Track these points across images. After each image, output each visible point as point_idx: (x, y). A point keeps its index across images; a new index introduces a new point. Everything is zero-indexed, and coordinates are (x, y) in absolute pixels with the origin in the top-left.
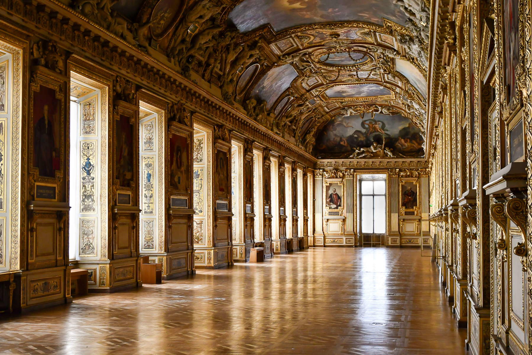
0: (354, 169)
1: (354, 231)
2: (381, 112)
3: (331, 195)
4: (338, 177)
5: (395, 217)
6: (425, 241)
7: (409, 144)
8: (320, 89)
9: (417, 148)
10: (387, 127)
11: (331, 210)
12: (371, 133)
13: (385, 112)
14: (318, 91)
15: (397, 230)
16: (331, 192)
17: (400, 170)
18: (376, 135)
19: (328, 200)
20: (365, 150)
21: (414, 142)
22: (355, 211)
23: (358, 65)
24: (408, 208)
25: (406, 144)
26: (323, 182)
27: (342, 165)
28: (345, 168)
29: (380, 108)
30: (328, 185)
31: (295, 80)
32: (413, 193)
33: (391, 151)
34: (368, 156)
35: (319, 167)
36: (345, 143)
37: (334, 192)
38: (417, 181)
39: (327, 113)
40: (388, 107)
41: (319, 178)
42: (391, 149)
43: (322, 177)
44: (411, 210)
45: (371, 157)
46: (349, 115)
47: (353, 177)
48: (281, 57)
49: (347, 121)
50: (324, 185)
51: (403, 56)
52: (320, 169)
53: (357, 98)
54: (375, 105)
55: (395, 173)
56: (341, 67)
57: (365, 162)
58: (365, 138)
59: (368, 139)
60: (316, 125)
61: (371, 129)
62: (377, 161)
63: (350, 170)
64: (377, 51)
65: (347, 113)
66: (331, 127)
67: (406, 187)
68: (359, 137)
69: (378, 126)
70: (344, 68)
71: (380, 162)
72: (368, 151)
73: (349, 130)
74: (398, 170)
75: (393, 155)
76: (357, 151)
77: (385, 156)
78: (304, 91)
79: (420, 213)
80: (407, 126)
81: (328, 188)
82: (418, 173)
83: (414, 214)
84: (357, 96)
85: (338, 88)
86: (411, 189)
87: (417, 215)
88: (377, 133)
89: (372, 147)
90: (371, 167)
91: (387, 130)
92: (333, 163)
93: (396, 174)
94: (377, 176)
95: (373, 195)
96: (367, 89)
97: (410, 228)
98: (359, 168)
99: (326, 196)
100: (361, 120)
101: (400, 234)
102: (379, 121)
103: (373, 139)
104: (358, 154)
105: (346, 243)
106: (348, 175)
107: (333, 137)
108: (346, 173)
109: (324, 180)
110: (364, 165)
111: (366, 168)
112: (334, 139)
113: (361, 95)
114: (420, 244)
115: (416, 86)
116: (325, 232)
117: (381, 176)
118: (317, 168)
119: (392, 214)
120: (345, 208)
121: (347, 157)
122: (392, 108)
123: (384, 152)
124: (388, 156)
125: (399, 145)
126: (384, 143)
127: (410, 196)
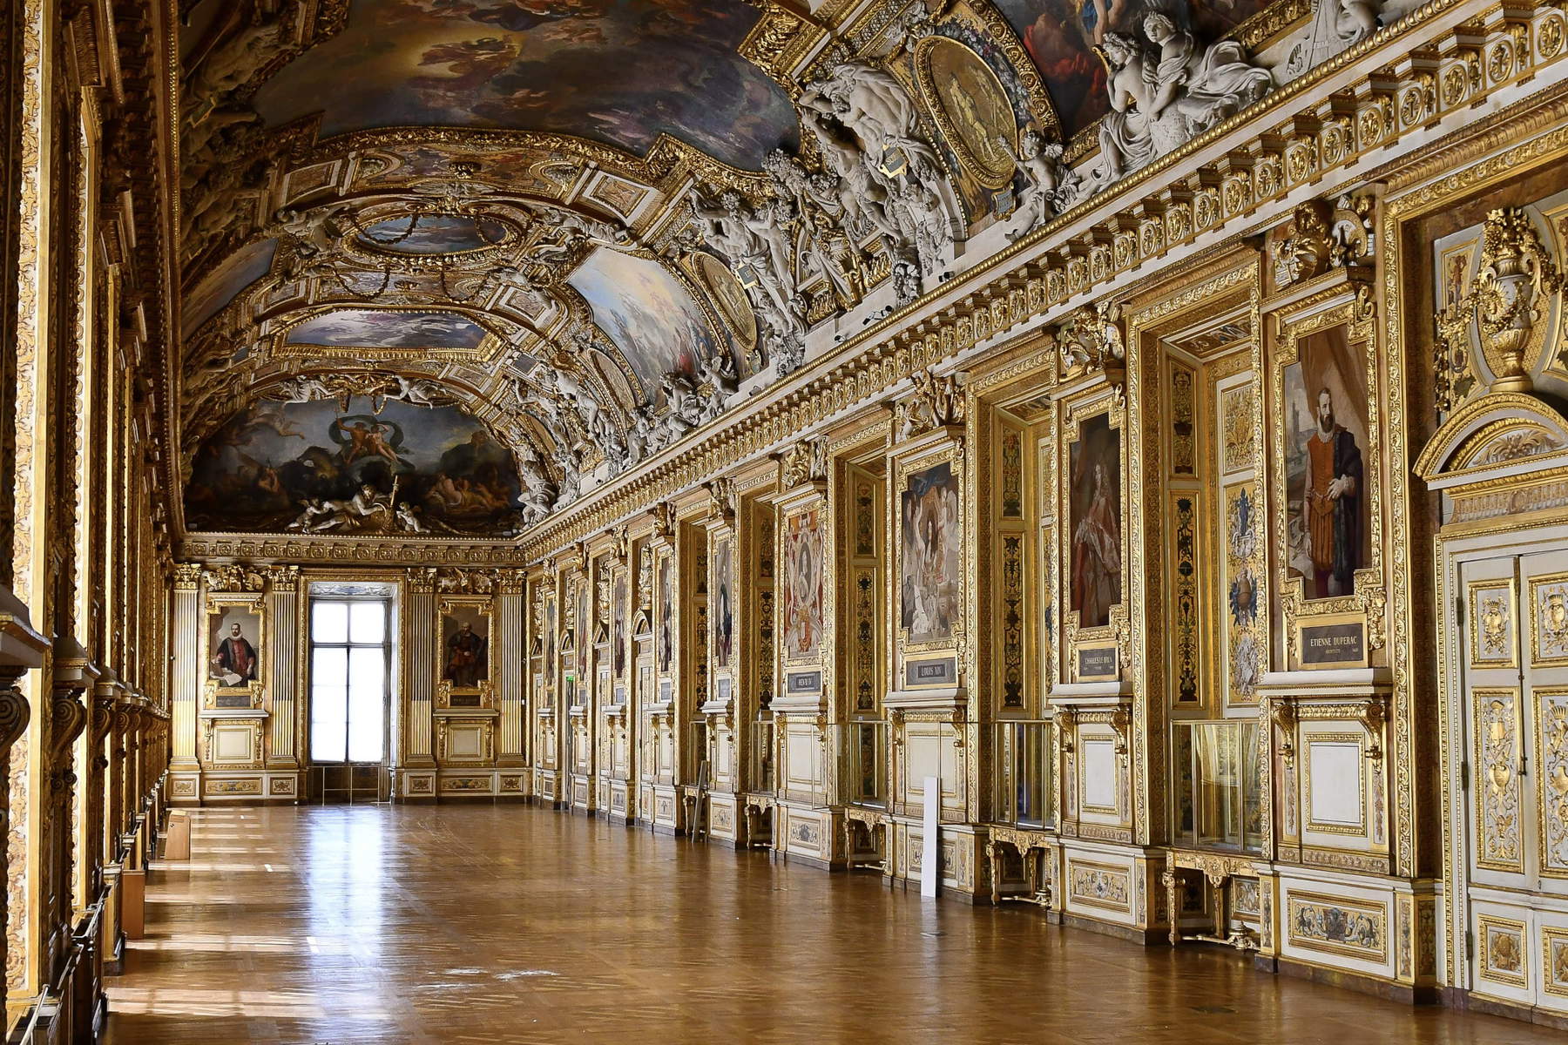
0: (300, 565)
1: (295, 754)
2: (407, 398)
3: (225, 643)
4: (250, 588)
5: (422, 711)
6: (510, 782)
7: (467, 495)
8: (285, 319)
9: (490, 508)
10: (407, 440)
12: (356, 457)
13: (417, 397)
14: (277, 322)
15: (429, 752)
16: (223, 634)
17: (441, 573)
19: (216, 661)
20: (335, 509)
21: (483, 489)
22: (300, 694)
23: (452, 257)
24: (462, 686)
25: (459, 495)
26: (202, 601)
27: (262, 550)
28: (273, 560)
29: (404, 383)
30: (217, 611)
31: (254, 285)
32: (478, 639)
33: (415, 515)
34: (345, 527)
35: (188, 554)
36: (272, 483)
37: (236, 634)
38: (487, 606)
39: (247, 389)
41: (186, 590)
42: (417, 508)
43: (199, 588)
44: (470, 691)
45: (353, 531)
46: (304, 400)
47: (297, 589)
48: (280, 216)
49: (289, 418)
50: (205, 613)
51: (645, 245)
52: (191, 562)
53: (364, 351)
54: (393, 374)
55: (425, 579)
56: (400, 257)
57: (335, 545)
58: (336, 473)
59: (344, 474)
61: (359, 444)
62: (372, 541)
63: (288, 569)
64: (562, 222)
65: (299, 393)
66: (236, 432)
67: (455, 623)
68: (318, 466)
69: (380, 438)
70: (408, 263)
71: (381, 546)
72: (345, 512)
73: (289, 444)
74: (434, 570)
75: (421, 526)
76: (312, 510)
77: (397, 527)
78: (248, 320)
79: (496, 701)
80: (468, 441)
81: (215, 621)
82: (493, 581)
83: (478, 704)
84: (370, 344)
85: (335, 318)
86: (470, 627)
87: (488, 705)
88: (376, 458)
89: (357, 500)
90: (351, 559)
91: (407, 452)
92: (236, 544)
93: (427, 583)
94: (366, 586)
95: (348, 646)
96: (414, 326)
97: (466, 743)
98: (314, 561)
99: (210, 647)
100: (330, 418)
101: (438, 764)
102: (385, 423)
103: (363, 475)
104: (316, 520)
105: (272, 793)
106: (280, 582)
107: (239, 463)
108: (274, 575)
109: (203, 596)
110: (331, 552)
111: (337, 562)
112: (240, 468)
113: (383, 344)
114: (496, 793)
115: (614, 332)
116: (204, 760)
117: (377, 586)
118: (183, 558)
119: (414, 704)
120: (270, 685)
121: (280, 528)
122: (441, 386)
123: (396, 515)
124: (407, 528)
125: (439, 497)
126: (395, 488)
127: (468, 649)
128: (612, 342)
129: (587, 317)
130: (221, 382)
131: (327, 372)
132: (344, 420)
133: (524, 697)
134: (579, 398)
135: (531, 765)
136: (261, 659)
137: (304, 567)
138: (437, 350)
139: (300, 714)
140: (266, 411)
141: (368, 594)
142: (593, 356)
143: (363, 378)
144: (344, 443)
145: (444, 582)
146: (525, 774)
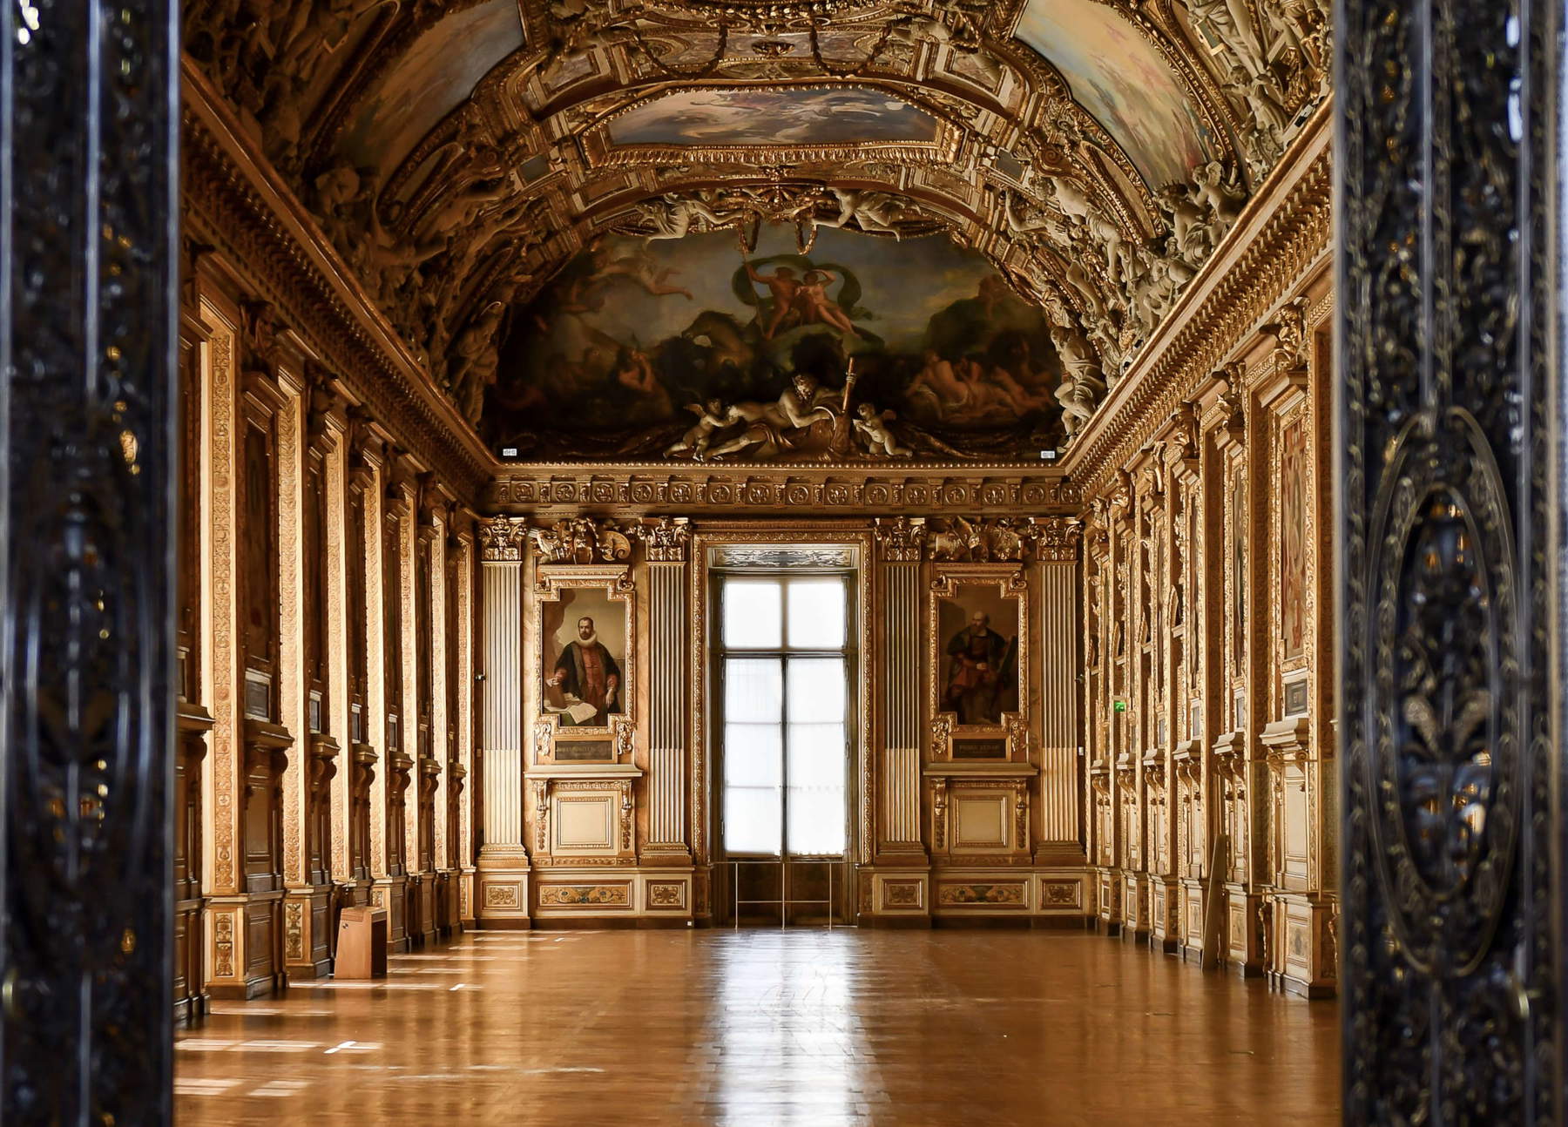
0: (691, 516)
1: (687, 840)
2: (852, 223)
3: (568, 651)
4: (608, 557)
5: (903, 765)
6: (1059, 892)
7: (978, 389)
8: (590, 108)
9: (1017, 410)
10: (868, 296)
11: (567, 734)
12: (782, 328)
13: (870, 221)
14: (578, 115)
15: (916, 836)
16: (566, 635)
17: (933, 526)
18: (808, 340)
19: (553, 680)
20: (749, 417)
21: (1004, 376)
22: (695, 738)
24: (973, 722)
25: (963, 390)
26: (529, 580)
27: (628, 491)
28: (647, 507)
29: (844, 199)
30: (554, 597)
31: (506, 65)
32: (999, 641)
33: (887, 426)
34: (766, 449)
35: (503, 501)
36: (642, 377)
37: (586, 636)
38: (1015, 581)
39: (576, 219)
40: (887, 199)
41: (503, 563)
42: (889, 414)
43: (523, 558)
44: (988, 732)
45: (782, 455)
46: (680, 233)
47: (687, 558)
49: (663, 264)
50: (534, 599)
52: (509, 514)
53: (751, 152)
54: (824, 183)
55: (907, 537)
56: (739, 7)
57: (750, 480)
58: (749, 355)
59: (763, 358)
60: (509, 283)
61: (785, 306)
62: (813, 472)
63: (671, 523)
65: (670, 221)
66: (575, 291)
67: (960, 613)
68: (718, 345)
69: (822, 294)
70: (754, 15)
71: (829, 481)
72: (765, 423)
73: (667, 304)
74: (920, 521)
75: (897, 444)
76: (709, 421)
77: (856, 447)
78: (520, 116)
79: (1035, 749)
80: (973, 293)
81: (552, 615)
82: (1025, 539)
83: (1002, 754)
84: (757, 140)
85: (676, 103)
86: (986, 620)
87: (1018, 756)
88: (815, 329)
89: (786, 402)
90: (778, 505)
91: (869, 316)
92: (584, 481)
93: (909, 543)
94: (806, 550)
95: (784, 655)
96: (817, 108)
97: (982, 822)
98: (716, 508)
99: (544, 658)
101: (932, 857)
102: (828, 267)
103: (794, 359)
104: (716, 437)
105: (649, 907)
106: (657, 545)
107: (584, 343)
108: (648, 533)
109: (530, 571)
110: (744, 493)
111: (753, 508)
112: (587, 353)
113: (779, 137)
114: (1035, 910)
115: (1104, 115)
116: (536, 850)
117: (829, 551)
118: (495, 507)
119: (890, 754)
120: (644, 722)
121: (654, 454)
122: (913, 202)
123: (852, 427)
124: (872, 449)
125: (928, 391)
126: (849, 379)
127: (983, 658)
128: (1106, 132)
129: (1059, 91)
130: (511, 213)
131: (711, 186)
132: (757, 264)
133: (1081, 743)
134: (1091, 222)
135: (1094, 861)
136: (628, 677)
137: (698, 520)
138: (872, 145)
139: (695, 772)
140: (624, 252)
141: (814, 564)
142: (1093, 154)
143: (769, 193)
144: (760, 303)
145: (940, 542)
146: (1085, 877)
